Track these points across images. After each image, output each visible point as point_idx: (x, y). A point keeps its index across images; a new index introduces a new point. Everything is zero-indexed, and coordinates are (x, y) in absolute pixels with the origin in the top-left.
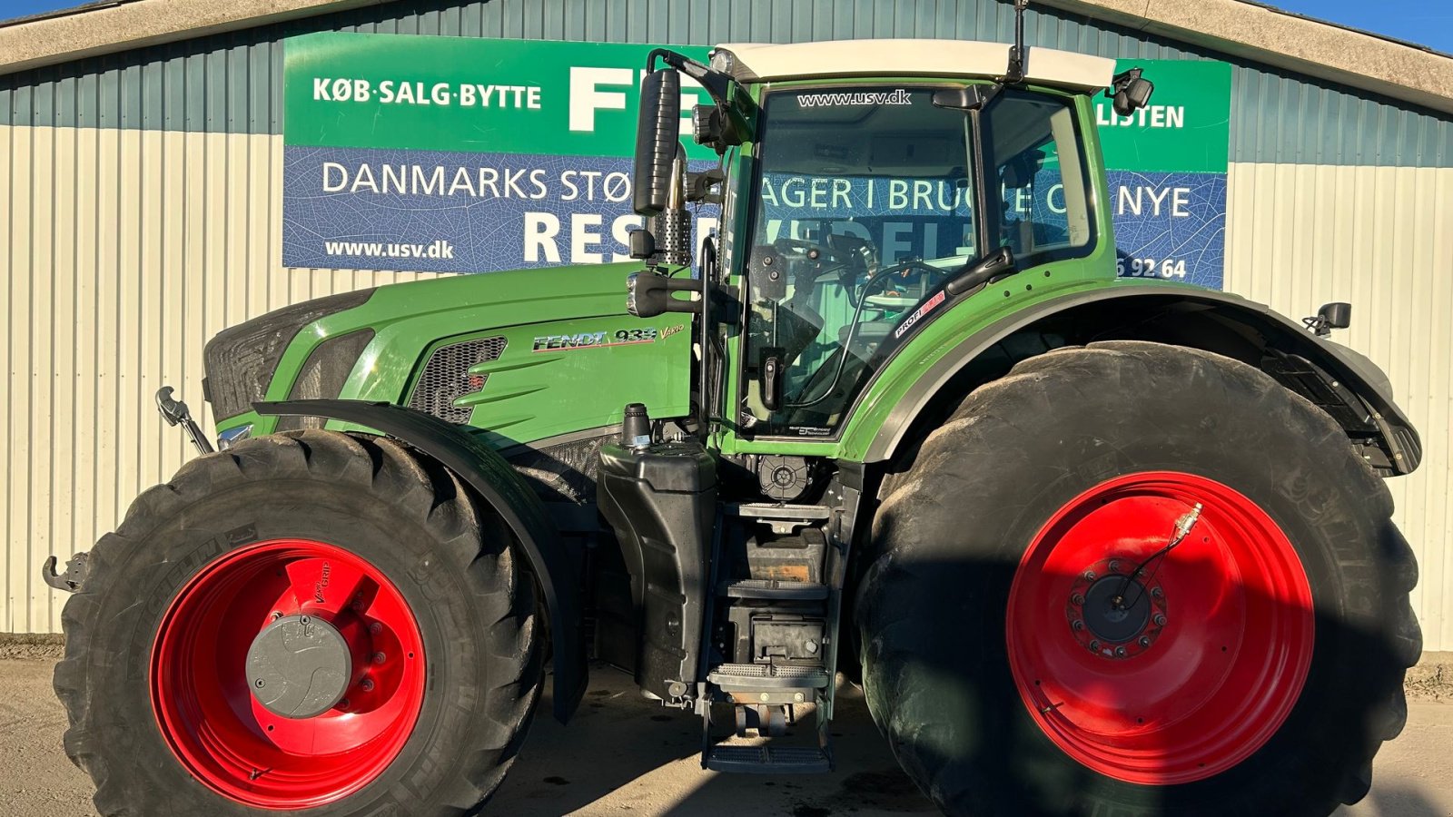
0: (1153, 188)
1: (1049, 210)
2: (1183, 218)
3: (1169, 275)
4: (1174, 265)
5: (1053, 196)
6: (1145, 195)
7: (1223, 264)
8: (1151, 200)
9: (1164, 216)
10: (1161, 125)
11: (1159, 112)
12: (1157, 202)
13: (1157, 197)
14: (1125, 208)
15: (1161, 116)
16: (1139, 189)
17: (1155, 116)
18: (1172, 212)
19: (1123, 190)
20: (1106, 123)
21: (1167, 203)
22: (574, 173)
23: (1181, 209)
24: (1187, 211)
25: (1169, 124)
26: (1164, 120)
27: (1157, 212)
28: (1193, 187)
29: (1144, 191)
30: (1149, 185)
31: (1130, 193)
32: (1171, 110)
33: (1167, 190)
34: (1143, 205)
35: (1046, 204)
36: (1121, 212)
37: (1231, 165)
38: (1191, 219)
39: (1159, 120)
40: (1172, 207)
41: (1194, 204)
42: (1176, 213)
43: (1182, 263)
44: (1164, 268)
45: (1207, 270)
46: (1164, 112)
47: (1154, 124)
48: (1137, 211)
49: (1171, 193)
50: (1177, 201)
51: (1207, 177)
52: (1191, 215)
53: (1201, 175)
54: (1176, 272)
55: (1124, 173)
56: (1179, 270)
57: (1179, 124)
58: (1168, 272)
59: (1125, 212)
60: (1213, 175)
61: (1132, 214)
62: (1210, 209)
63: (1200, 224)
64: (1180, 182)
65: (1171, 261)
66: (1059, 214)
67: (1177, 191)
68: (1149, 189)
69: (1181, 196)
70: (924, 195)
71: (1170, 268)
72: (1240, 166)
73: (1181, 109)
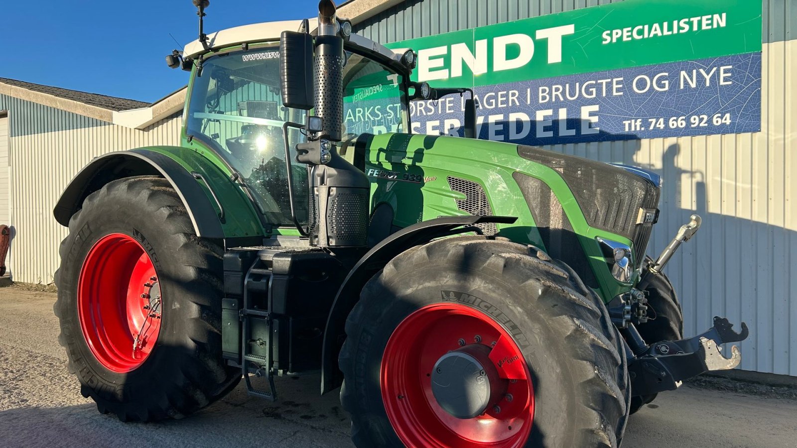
0: (704, 69)
1: (634, 92)
2: (727, 85)
3: (719, 124)
4: (722, 118)
5: (637, 83)
6: (699, 74)
7: (760, 112)
8: (703, 77)
9: (713, 86)
10: (710, 27)
11: (707, 20)
12: (708, 78)
13: (708, 74)
14: (684, 84)
15: (709, 22)
16: (695, 71)
17: (704, 22)
18: (719, 83)
19: (683, 73)
20: (670, 33)
21: (715, 78)
22: (392, 105)
23: (725, 79)
24: (730, 81)
25: (715, 26)
26: (712, 24)
27: (708, 84)
28: (735, 64)
29: (698, 72)
30: (701, 67)
31: (688, 74)
32: (716, 17)
33: (715, 69)
34: (697, 81)
35: (632, 89)
36: (682, 87)
37: (764, 46)
38: (733, 86)
39: (707, 25)
40: (719, 79)
41: (735, 75)
42: (722, 83)
43: (728, 115)
44: (715, 120)
45: (748, 118)
46: (712, 19)
47: (704, 27)
48: (693, 85)
49: (718, 71)
50: (722, 75)
51: (746, 56)
52: (733, 83)
53: (740, 56)
54: (723, 121)
55: (683, 62)
56: (726, 120)
57: (723, 24)
58: (717, 122)
59: (684, 87)
60: (751, 54)
61: (690, 87)
62: (748, 77)
63: (741, 88)
64: (725, 62)
65: (720, 115)
66: (641, 94)
67: (722, 68)
68: (702, 71)
69: (725, 72)
70: (558, 93)
71: (719, 120)
72: (773, 45)
73: (724, 15)
